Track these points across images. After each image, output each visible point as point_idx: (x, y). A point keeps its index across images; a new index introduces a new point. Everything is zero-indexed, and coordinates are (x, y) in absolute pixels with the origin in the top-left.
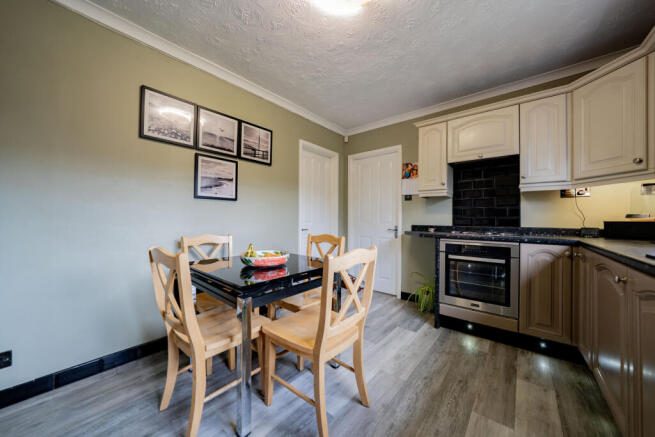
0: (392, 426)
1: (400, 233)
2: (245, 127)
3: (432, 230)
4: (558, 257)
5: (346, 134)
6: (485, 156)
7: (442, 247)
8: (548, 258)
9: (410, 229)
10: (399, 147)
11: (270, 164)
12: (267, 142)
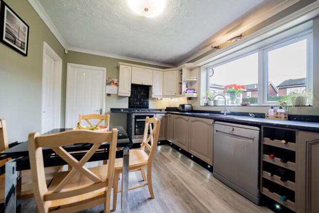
0: (157, 179)
1: (104, 112)
2: (7, 11)
3: (122, 110)
4: (163, 117)
5: (67, 49)
6: (144, 84)
7: (134, 117)
8: (161, 117)
9: (109, 110)
10: (105, 69)
11: (26, 55)
12: (24, 35)
